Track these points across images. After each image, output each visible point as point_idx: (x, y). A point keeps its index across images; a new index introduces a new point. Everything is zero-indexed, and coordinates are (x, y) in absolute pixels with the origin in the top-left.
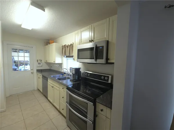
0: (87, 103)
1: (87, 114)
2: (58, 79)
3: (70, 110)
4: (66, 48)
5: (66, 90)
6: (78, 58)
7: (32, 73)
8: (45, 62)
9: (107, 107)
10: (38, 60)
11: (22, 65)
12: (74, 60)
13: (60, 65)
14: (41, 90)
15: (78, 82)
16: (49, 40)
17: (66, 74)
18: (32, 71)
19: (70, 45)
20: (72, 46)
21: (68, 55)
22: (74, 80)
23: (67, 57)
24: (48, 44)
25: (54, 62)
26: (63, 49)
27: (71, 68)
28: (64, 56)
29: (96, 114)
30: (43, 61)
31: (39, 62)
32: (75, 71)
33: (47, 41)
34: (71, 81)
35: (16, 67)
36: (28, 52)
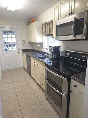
0: (62, 79)
1: (62, 89)
2: (39, 58)
3: (48, 85)
4: (46, 25)
5: (44, 67)
6: (57, 35)
7: (18, 53)
8: (28, 43)
9: (81, 83)
10: (22, 41)
11: (11, 46)
12: (53, 38)
13: (41, 44)
14: (26, 68)
15: (57, 61)
16: (30, 19)
17: (46, 54)
18: (18, 51)
19: (50, 22)
20: (52, 23)
21: (48, 34)
22: (53, 59)
23: (48, 35)
24: (30, 24)
25: (35, 42)
26: (43, 27)
27: (50, 47)
28: (45, 35)
29: (71, 90)
30: (26, 42)
31: (23, 42)
32: (54, 49)
33: (29, 20)
34: (50, 60)
35: (7, 48)
36: (14, 33)
